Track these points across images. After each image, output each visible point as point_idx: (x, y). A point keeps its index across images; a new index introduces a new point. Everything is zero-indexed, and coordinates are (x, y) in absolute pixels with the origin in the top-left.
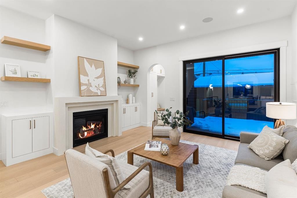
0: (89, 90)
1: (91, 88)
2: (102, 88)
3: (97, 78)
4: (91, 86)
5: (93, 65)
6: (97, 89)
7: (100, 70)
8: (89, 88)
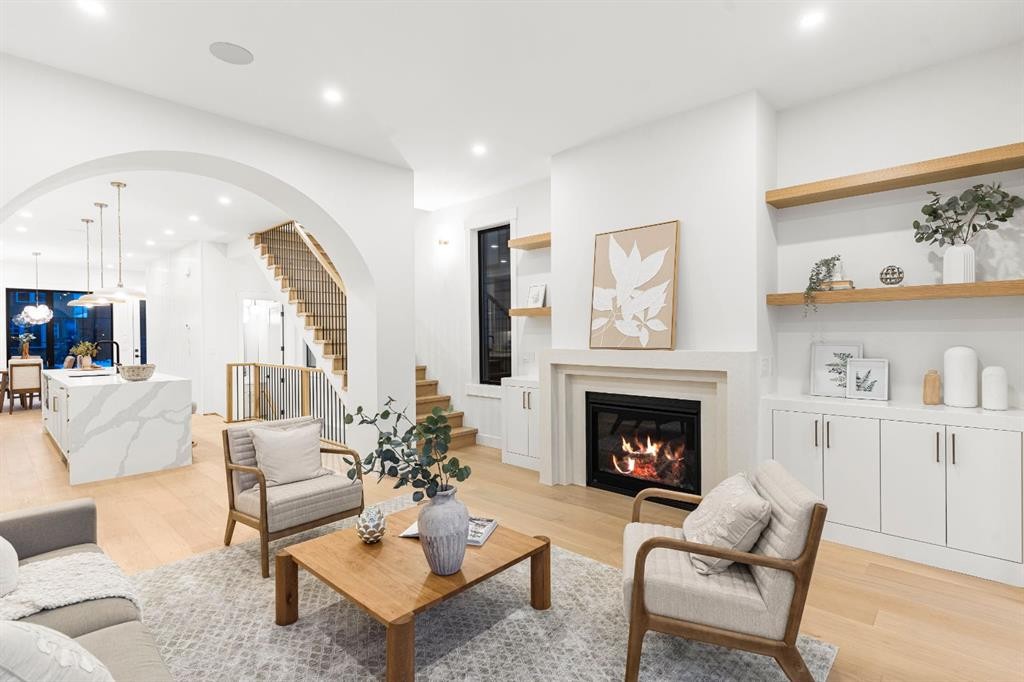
0: (612, 331)
1: (618, 324)
2: (657, 321)
3: (643, 288)
4: (620, 318)
5: (635, 247)
6: (638, 326)
7: (658, 260)
8: (614, 322)
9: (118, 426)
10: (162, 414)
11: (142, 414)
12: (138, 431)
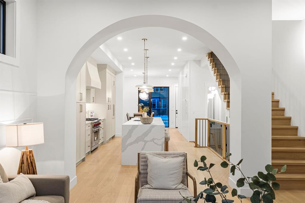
9: (137, 143)
10: (153, 140)
11: (146, 139)
12: (144, 146)
